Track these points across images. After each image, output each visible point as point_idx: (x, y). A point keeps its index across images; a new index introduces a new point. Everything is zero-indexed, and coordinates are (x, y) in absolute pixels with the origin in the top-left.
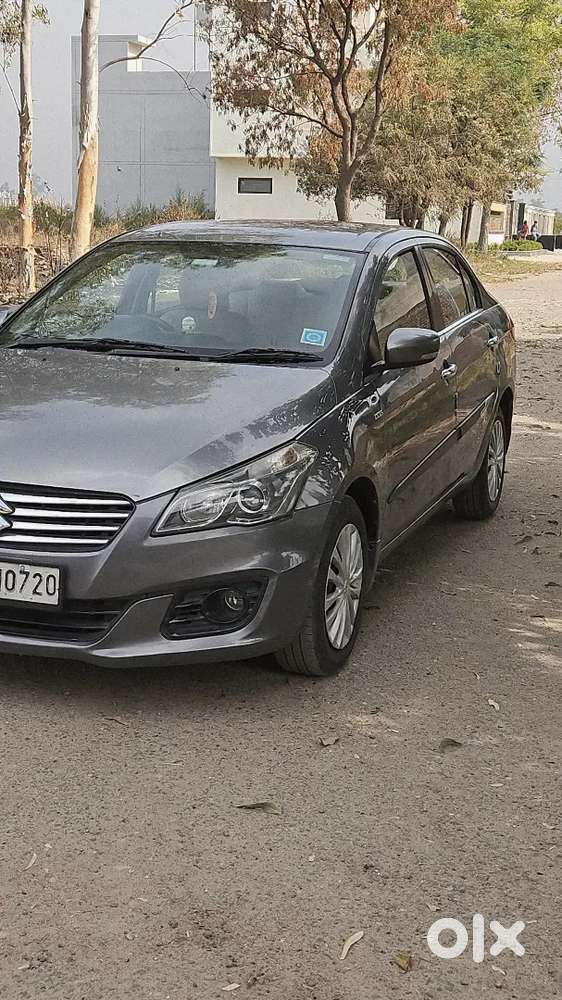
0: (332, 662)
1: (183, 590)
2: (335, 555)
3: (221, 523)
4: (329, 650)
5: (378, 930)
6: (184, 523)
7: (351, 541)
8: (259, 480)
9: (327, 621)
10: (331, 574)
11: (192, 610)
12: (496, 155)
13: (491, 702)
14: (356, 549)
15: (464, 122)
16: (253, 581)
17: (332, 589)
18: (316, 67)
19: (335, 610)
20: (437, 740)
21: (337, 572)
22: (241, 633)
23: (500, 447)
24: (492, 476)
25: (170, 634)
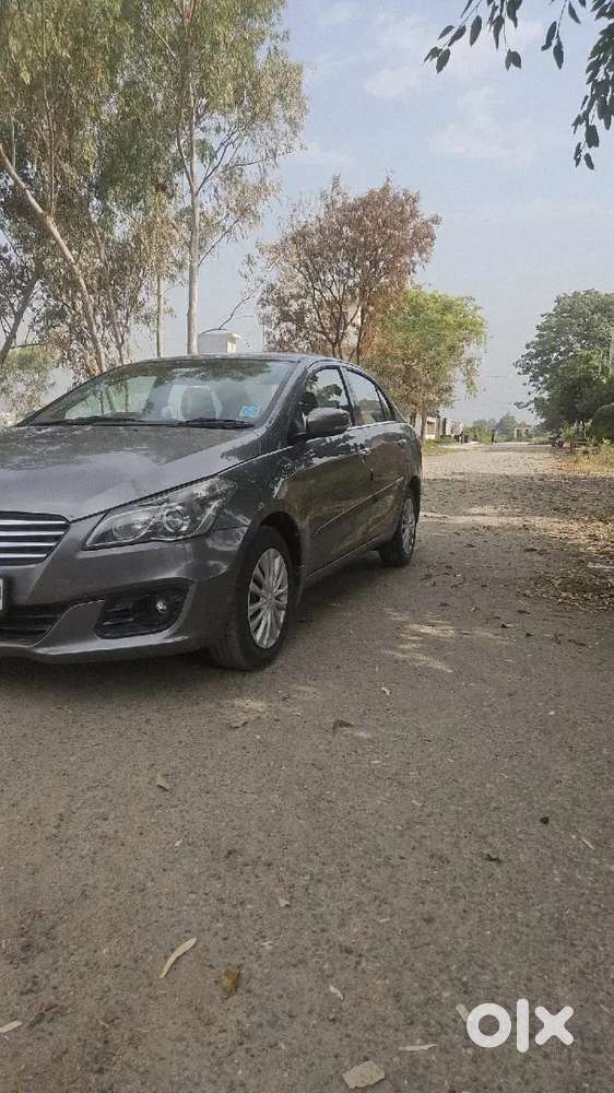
0: (258, 660)
1: (114, 597)
2: (257, 571)
3: (146, 539)
4: (254, 649)
5: (216, 934)
6: (115, 539)
7: (276, 563)
8: (180, 504)
9: (251, 625)
10: (253, 586)
11: (125, 613)
12: (428, 386)
13: (383, 689)
14: (280, 569)
15: (408, 368)
16: (173, 589)
17: (256, 598)
18: (324, 338)
19: (259, 617)
20: (330, 720)
21: (260, 586)
22: (166, 632)
23: (411, 517)
24: (406, 537)
25: (103, 633)
